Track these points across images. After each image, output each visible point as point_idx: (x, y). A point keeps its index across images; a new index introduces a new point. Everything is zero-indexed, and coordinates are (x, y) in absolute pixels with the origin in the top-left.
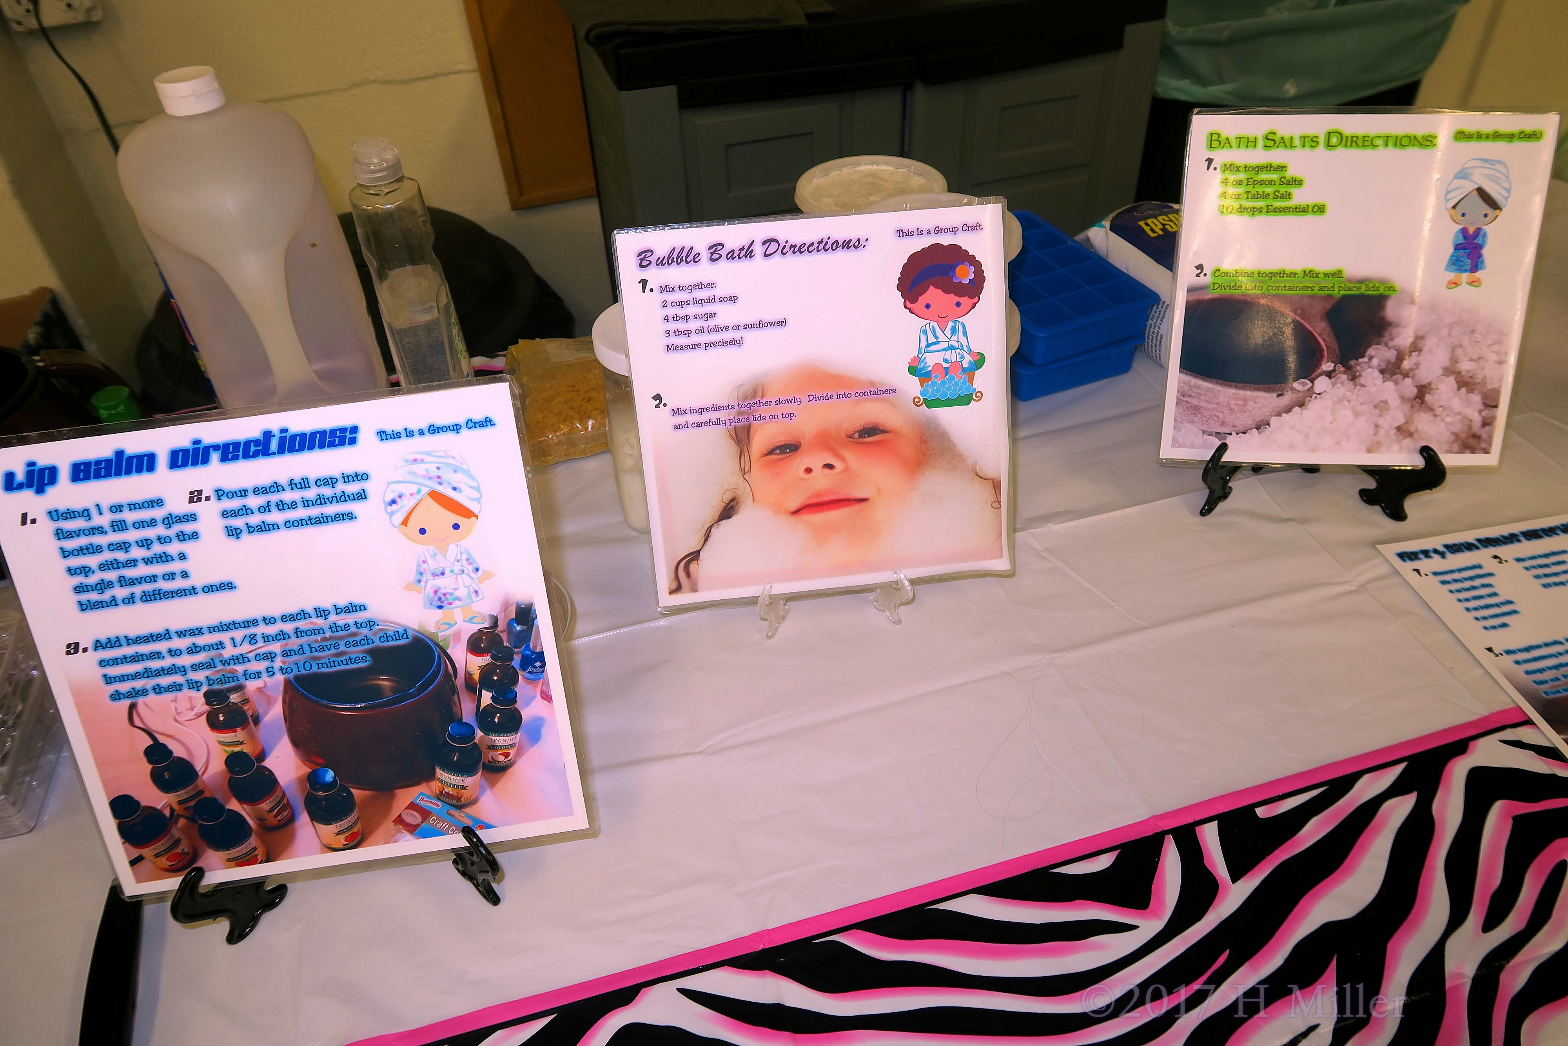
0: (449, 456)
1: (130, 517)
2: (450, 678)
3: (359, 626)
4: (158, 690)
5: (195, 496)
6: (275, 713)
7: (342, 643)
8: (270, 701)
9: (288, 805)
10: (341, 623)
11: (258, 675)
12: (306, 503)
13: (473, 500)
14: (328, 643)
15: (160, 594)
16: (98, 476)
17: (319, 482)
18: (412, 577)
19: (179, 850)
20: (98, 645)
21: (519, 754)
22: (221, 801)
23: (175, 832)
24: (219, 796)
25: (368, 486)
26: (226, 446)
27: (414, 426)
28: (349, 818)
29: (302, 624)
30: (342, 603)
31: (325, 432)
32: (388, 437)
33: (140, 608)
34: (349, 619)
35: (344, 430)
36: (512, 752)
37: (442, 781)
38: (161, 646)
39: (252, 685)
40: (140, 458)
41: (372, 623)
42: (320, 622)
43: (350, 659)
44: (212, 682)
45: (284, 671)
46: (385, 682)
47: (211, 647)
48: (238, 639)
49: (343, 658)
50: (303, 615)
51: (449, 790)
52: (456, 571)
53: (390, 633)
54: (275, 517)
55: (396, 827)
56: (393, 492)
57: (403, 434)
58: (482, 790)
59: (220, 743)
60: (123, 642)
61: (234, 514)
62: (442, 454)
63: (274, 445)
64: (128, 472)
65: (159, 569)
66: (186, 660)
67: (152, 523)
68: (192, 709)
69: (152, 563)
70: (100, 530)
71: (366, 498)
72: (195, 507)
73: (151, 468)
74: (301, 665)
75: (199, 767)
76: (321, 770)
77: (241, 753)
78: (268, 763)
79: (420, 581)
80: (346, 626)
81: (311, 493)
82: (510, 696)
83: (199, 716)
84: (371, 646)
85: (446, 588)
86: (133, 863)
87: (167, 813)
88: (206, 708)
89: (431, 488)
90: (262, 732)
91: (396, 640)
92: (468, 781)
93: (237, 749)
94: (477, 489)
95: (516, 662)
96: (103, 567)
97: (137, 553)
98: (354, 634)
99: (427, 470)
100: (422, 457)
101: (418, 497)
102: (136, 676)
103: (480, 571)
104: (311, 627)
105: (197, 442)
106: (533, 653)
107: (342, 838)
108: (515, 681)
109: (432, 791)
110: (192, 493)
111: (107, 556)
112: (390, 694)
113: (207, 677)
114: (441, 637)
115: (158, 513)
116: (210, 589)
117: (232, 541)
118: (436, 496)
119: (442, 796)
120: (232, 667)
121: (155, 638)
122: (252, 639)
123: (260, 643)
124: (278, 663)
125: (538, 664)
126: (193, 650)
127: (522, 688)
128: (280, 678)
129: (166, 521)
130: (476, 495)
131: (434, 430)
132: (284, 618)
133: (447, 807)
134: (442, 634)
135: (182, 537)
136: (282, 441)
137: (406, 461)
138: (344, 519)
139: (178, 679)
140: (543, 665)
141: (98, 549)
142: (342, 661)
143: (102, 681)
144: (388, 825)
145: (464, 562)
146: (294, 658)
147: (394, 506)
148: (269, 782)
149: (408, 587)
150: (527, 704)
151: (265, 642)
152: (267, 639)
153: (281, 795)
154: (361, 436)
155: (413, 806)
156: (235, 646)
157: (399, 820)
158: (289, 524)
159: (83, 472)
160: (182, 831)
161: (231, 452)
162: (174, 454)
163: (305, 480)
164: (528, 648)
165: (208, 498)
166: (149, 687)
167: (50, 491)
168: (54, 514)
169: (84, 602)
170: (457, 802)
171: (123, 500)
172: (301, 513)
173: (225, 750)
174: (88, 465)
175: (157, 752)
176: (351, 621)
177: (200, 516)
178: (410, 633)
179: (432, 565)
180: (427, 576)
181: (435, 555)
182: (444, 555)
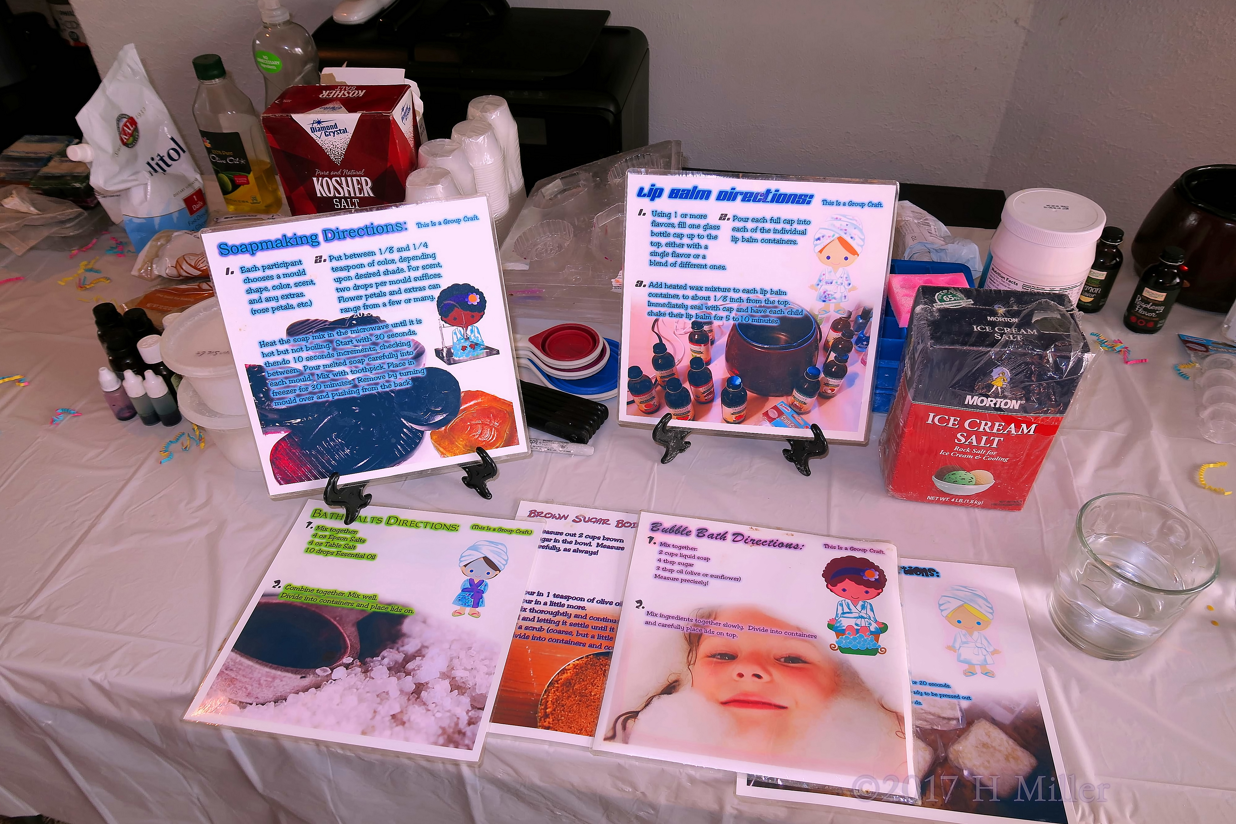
0: (854, 220)
1: (689, 221)
2: (817, 341)
3: (780, 303)
4: (671, 315)
5: (723, 217)
6: (722, 341)
7: (768, 310)
8: (722, 334)
9: (712, 392)
10: (771, 299)
11: (721, 318)
12: (776, 231)
13: (859, 245)
14: (761, 309)
15: (689, 265)
16: (681, 197)
17: (785, 221)
18: (815, 281)
19: (652, 403)
20: (651, 285)
21: (839, 391)
22: (681, 382)
23: (654, 392)
24: (681, 379)
25: (809, 228)
26: (747, 193)
27: (842, 200)
28: (741, 407)
29: (752, 296)
30: (775, 289)
31: (797, 195)
32: (827, 204)
33: (677, 269)
34: (776, 298)
35: (806, 196)
36: (836, 389)
37: (795, 397)
38: (680, 292)
39: (716, 323)
40: (704, 192)
41: (787, 303)
42: (761, 296)
43: (770, 320)
44: (698, 317)
45: (734, 319)
46: (783, 337)
47: (703, 298)
48: (718, 297)
49: (766, 319)
50: (754, 291)
51: (796, 403)
53: (794, 310)
54: (758, 236)
55: (763, 418)
56: (820, 233)
57: (835, 204)
58: (814, 407)
59: (692, 350)
60: (663, 286)
61: (738, 230)
62: (851, 217)
63: (770, 198)
65: (693, 251)
66: (689, 302)
67: (698, 227)
68: (684, 329)
69: (691, 247)
70: (673, 226)
71: (805, 234)
72: (721, 223)
73: (707, 198)
74: (744, 318)
75: (676, 361)
76: (735, 377)
77: (699, 359)
78: (710, 367)
79: (818, 285)
80: (773, 302)
81: (779, 227)
82: (845, 358)
83: (686, 333)
84: (782, 315)
85: (830, 291)
86: (629, 403)
87: (653, 381)
88: (691, 330)
89: (840, 235)
90: (713, 349)
91: (796, 315)
92: (808, 400)
93: (698, 356)
94: (863, 240)
95: (853, 340)
96: (668, 245)
97: (686, 241)
98: (776, 307)
99: (841, 225)
100: (841, 217)
101: (832, 239)
102: (663, 305)
103: (851, 286)
104: (756, 298)
105: (733, 189)
106: (864, 336)
107: (734, 416)
108: (850, 351)
109: (788, 401)
110: (722, 215)
111: (671, 239)
112: (783, 344)
113: (696, 314)
115: (702, 222)
116: (713, 267)
117: (733, 244)
118: (841, 240)
119: (792, 406)
120: (710, 311)
121: (678, 287)
122: (725, 298)
123: (728, 302)
124: (733, 314)
125: (865, 343)
126: (694, 298)
127: (852, 355)
128: (732, 322)
129: (705, 227)
130: (861, 243)
131: (851, 204)
132: (744, 291)
133: (793, 412)
134: (821, 316)
135: (710, 237)
136: (775, 195)
138: (791, 244)
139: (682, 311)
140: (867, 345)
141: (668, 235)
143: (646, 304)
144: (760, 415)
145: (844, 278)
146: (742, 313)
147: (818, 242)
148: (707, 376)
149: (812, 287)
150: (852, 364)
152: (732, 300)
153: (710, 387)
154: (814, 201)
155: (775, 408)
156: (715, 300)
157: (766, 414)
158: (764, 241)
159: (675, 194)
160: (658, 393)
161: (748, 197)
162: (721, 193)
163: (779, 218)
164: (862, 333)
165: (728, 219)
166: (667, 312)
167: (657, 200)
168: (654, 213)
169: (652, 261)
170: (799, 410)
171: (689, 212)
172: (771, 236)
173: (692, 355)
174: (679, 190)
175: (660, 348)
176: (776, 300)
177: (721, 228)
178: (804, 312)
179: (827, 278)
180: (823, 283)
181: (831, 272)
182: (835, 272)
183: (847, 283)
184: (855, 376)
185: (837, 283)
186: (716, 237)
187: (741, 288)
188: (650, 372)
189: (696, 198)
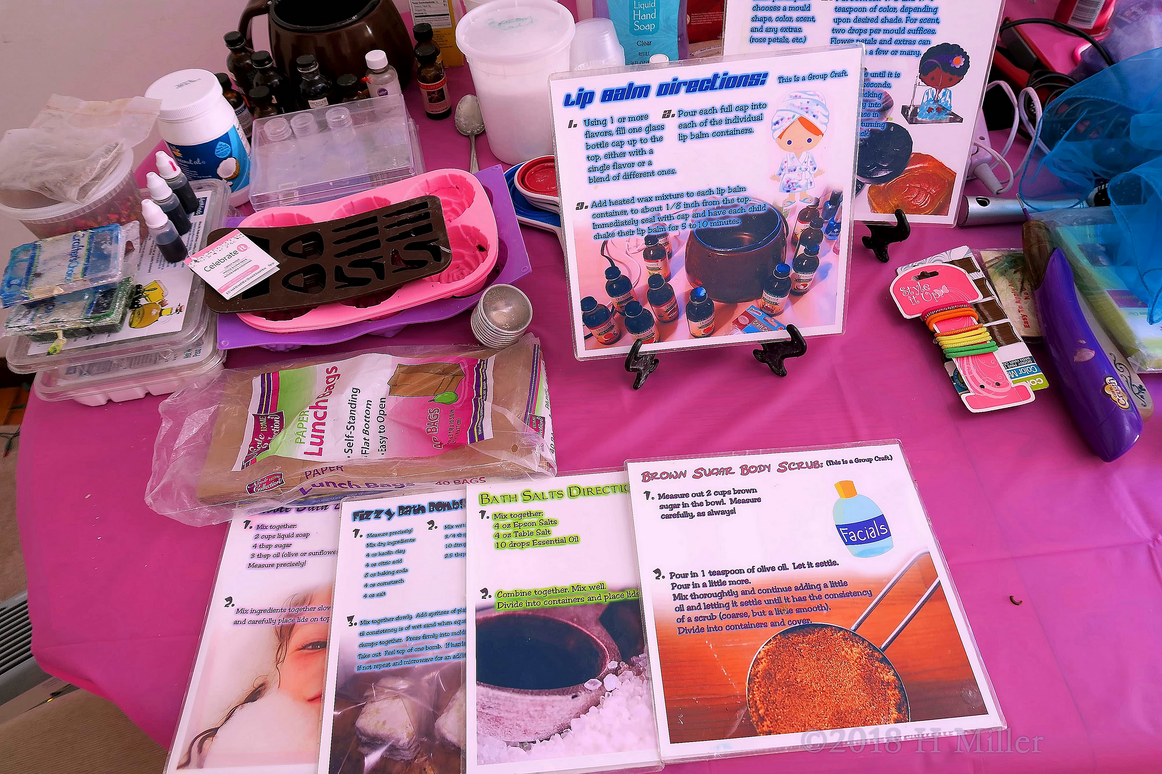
0: (816, 95)
1: (628, 125)
2: (784, 236)
3: (740, 200)
4: (621, 234)
5: (667, 114)
6: (680, 253)
7: (727, 211)
8: (680, 244)
9: (676, 309)
10: (730, 198)
11: (677, 227)
12: (728, 121)
13: (822, 123)
14: (719, 211)
15: (634, 175)
16: (616, 99)
17: (738, 108)
18: (777, 171)
19: (612, 332)
20: (594, 205)
21: (812, 285)
22: (641, 304)
23: (612, 321)
24: (640, 301)
25: (765, 112)
26: (691, 82)
27: (800, 74)
28: (709, 319)
29: (707, 198)
30: (733, 185)
31: (749, 75)
32: (784, 80)
33: (622, 182)
34: (735, 196)
35: (759, 75)
36: (809, 283)
37: (765, 299)
38: (628, 207)
39: (672, 234)
40: (641, 88)
41: (747, 199)
42: (719, 196)
43: (729, 221)
44: (650, 231)
45: (691, 226)
46: (746, 236)
47: (654, 209)
48: (671, 205)
49: (726, 220)
50: (710, 192)
51: (768, 305)
52: (803, 168)
53: (756, 206)
54: (709, 129)
55: (734, 326)
56: (779, 116)
57: (793, 80)
58: (787, 306)
59: (648, 268)
60: (608, 203)
61: (686, 126)
62: (812, 93)
63: (718, 83)
65: (637, 159)
66: (639, 216)
67: (639, 130)
68: (637, 247)
69: (634, 155)
70: (610, 133)
71: (762, 119)
72: (665, 121)
73: (646, 95)
74: (702, 223)
75: (633, 283)
76: (699, 288)
77: (658, 276)
78: (670, 283)
79: (780, 174)
80: (733, 200)
81: (731, 115)
82: (816, 249)
83: (639, 251)
84: (744, 213)
85: (794, 179)
86: (586, 338)
87: (610, 309)
88: (645, 246)
89: (801, 115)
90: (672, 263)
91: (758, 211)
92: (780, 300)
93: (656, 273)
94: (827, 117)
95: (824, 228)
96: (607, 156)
98: (736, 206)
99: (801, 103)
100: (801, 94)
101: (792, 120)
102: (610, 225)
103: (816, 170)
104: (712, 200)
105: (675, 79)
106: (835, 223)
107: (702, 329)
108: (820, 241)
109: (758, 305)
110: (665, 112)
111: (610, 149)
112: (747, 244)
113: (649, 227)
115: (644, 124)
116: (662, 173)
117: (681, 142)
118: (802, 120)
119: (763, 308)
120: (664, 222)
121: (625, 202)
122: (678, 205)
123: (682, 208)
124: (689, 222)
125: (836, 230)
126: (645, 210)
127: (823, 245)
128: (688, 230)
129: (647, 129)
130: (826, 120)
131: (812, 77)
132: (699, 194)
133: (765, 315)
134: (786, 208)
135: (654, 139)
136: (723, 80)
138: (746, 133)
139: (633, 227)
140: (839, 232)
141: (606, 145)
142: (724, 222)
143: (591, 227)
144: (730, 324)
145: (809, 163)
146: (698, 219)
147: (777, 126)
148: (669, 293)
149: (773, 178)
150: (824, 255)
151: (685, 207)
152: (687, 206)
153: (674, 302)
154: (769, 80)
155: (746, 314)
156: (668, 209)
157: (736, 322)
158: (716, 134)
159: (609, 96)
160: (616, 320)
161: (694, 86)
162: (661, 86)
163: (730, 106)
164: (832, 220)
165: (673, 116)
166: (616, 232)
167: (588, 107)
168: (587, 122)
169: (592, 177)
170: (771, 312)
171: (626, 115)
172: (723, 127)
173: (650, 273)
174: (612, 91)
175: (612, 272)
176: (735, 197)
177: (666, 127)
178: (768, 207)
179: (790, 165)
180: (785, 171)
181: (793, 157)
182: (798, 157)
183: (812, 167)
184: (828, 266)
185: (800, 169)
186: (661, 139)
187: (695, 191)
188: (605, 299)
189: (633, 97)
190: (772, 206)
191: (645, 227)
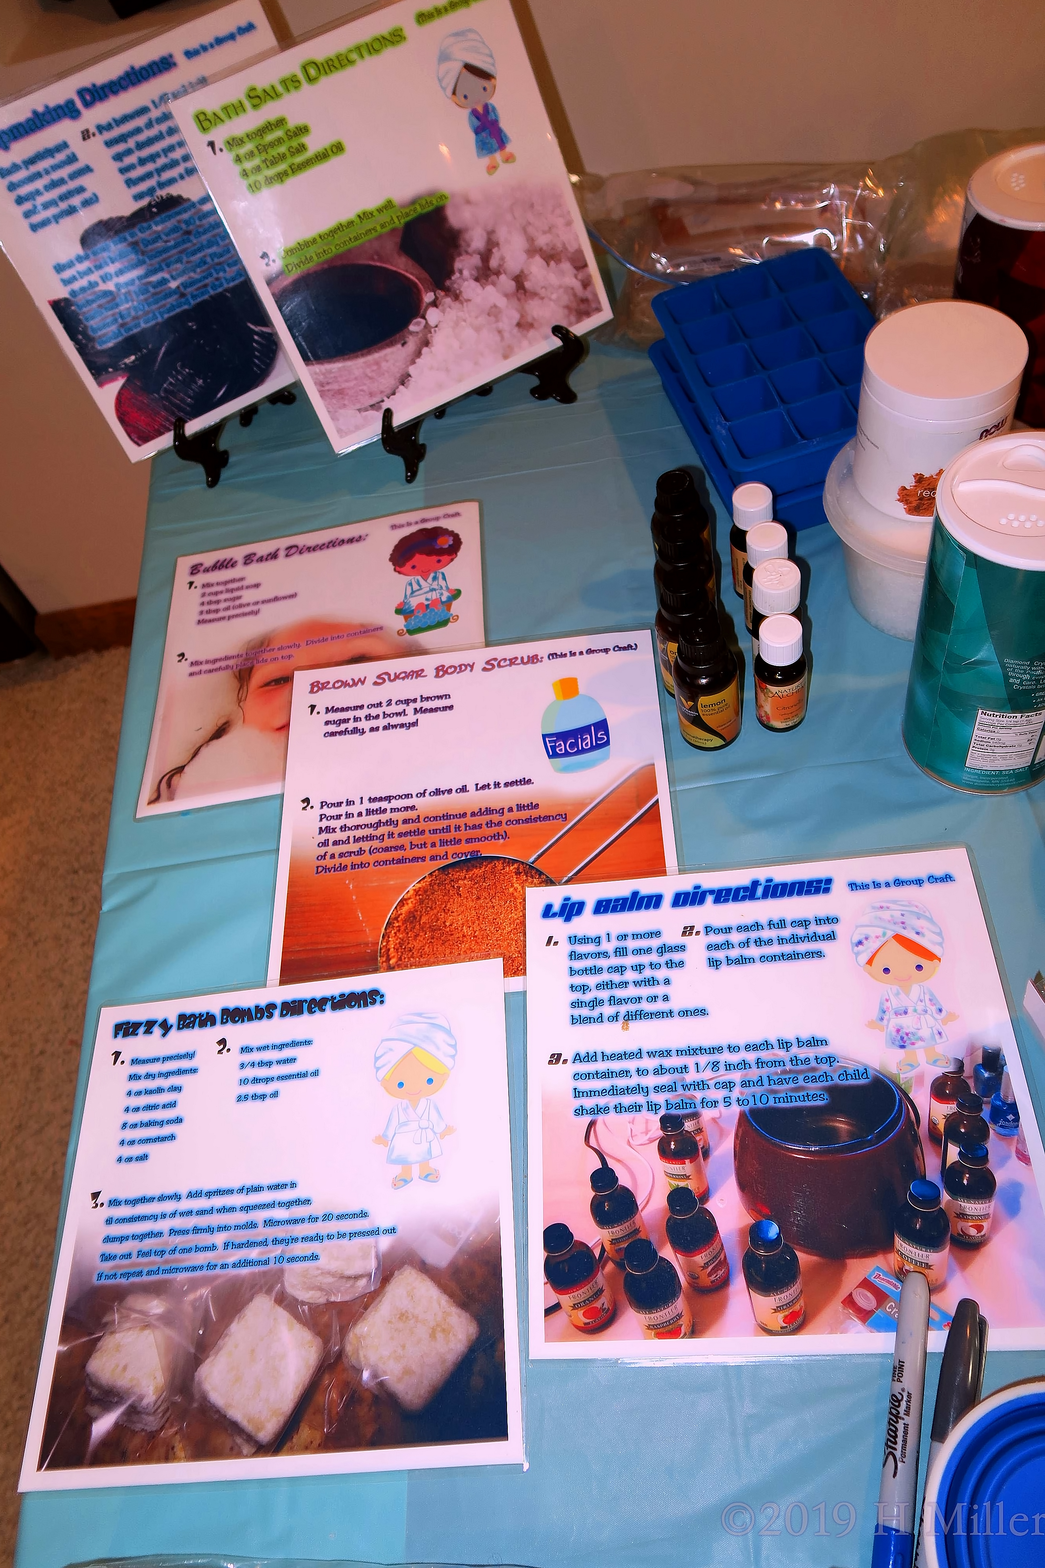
0: (913, 905)
1: (631, 944)
2: (912, 1125)
3: (819, 1061)
4: (619, 1108)
5: (688, 931)
7: (801, 1078)
8: (722, 1133)
9: (724, 1263)
10: (802, 1056)
11: (715, 1103)
12: (781, 941)
13: (935, 943)
14: (787, 1077)
15: (641, 1014)
16: (614, 910)
17: (794, 923)
19: (598, 1304)
20: (578, 1058)
21: (994, 1228)
22: (655, 1245)
23: (600, 1279)
24: (654, 1239)
25: (837, 928)
26: (720, 891)
27: (881, 879)
28: (791, 1291)
29: (765, 1055)
30: (805, 1036)
31: (804, 882)
32: (858, 888)
33: (621, 1026)
34: (810, 1053)
35: (819, 881)
36: (985, 1224)
37: (902, 1254)
38: (631, 1065)
39: (707, 1114)
40: (650, 898)
41: (832, 1060)
42: (781, 1054)
43: (808, 1096)
44: (670, 1106)
45: (741, 1102)
46: (841, 1125)
47: (675, 1070)
48: (702, 1065)
49: (801, 1094)
50: (766, 1045)
51: (909, 1267)
52: (920, 1010)
53: (850, 1071)
54: (753, 951)
55: (846, 1311)
56: (861, 934)
57: (872, 886)
58: (951, 1271)
59: (667, 1174)
60: (600, 1056)
61: (717, 947)
62: (907, 903)
63: (760, 891)
64: (639, 908)
65: (645, 991)
66: (650, 1081)
67: (649, 950)
68: (647, 1133)
69: (640, 986)
70: (605, 955)
71: (835, 939)
72: (686, 940)
73: (657, 906)
74: (758, 1097)
75: (640, 1200)
76: (765, 1222)
77: (685, 1190)
78: (710, 1206)
79: (882, 1019)
80: (807, 1060)
81: (786, 933)
82: (981, 1153)
83: (651, 1141)
84: (830, 1083)
85: (908, 1027)
86: (549, 1312)
87: (597, 1253)
88: (660, 1133)
89: (896, 932)
90: (710, 1167)
91: (856, 1079)
92: (933, 1258)
93: (682, 1184)
94: (940, 934)
95: (986, 1113)
96: (599, 986)
98: (814, 1069)
99: (892, 916)
100: (889, 905)
101: (883, 940)
102: (602, 1093)
103: (944, 1012)
104: (772, 1058)
105: (697, 887)
106: (1005, 1103)
107: (780, 1316)
108: (986, 1137)
109: (889, 1264)
110: (685, 928)
111: (605, 977)
112: (846, 1139)
113: (667, 1101)
114: (904, 1077)
115: (655, 943)
116: (685, 1013)
117: (712, 970)
118: (900, 939)
119: (901, 1274)
120: (692, 1092)
121: (627, 1056)
122: (715, 1065)
123: (722, 1071)
124: (736, 1093)
125: (1011, 1117)
126: (660, 1071)
127: (994, 1144)
128: (736, 1109)
129: (660, 950)
131: (899, 882)
132: (748, 1047)
134: (905, 1076)
135: (670, 964)
136: (767, 889)
137: (873, 908)
138: (813, 957)
139: (640, 1099)
140: (1017, 1120)
141: (599, 971)
142: (799, 1096)
143: (571, 1093)
144: (836, 1306)
145: (928, 1001)
146: (752, 1089)
147: (860, 947)
148: (708, 1227)
149: (871, 1025)
150: (1001, 1165)
151: (726, 1070)
152: (728, 1067)
153: (717, 1250)
154: (834, 887)
155: (866, 1284)
156: (698, 1072)
157: (849, 1301)
158: (763, 959)
159: (603, 907)
160: (610, 1278)
161: (722, 896)
162: (678, 895)
163: (783, 920)
164: (998, 1098)
165: (698, 933)
166: (612, 1106)
167: (575, 920)
168: (573, 939)
169: (576, 1016)
171: (630, 930)
172: (776, 949)
173: (670, 1185)
174: (608, 901)
175: (604, 1178)
176: (812, 1055)
177: (689, 948)
178: (871, 1073)
179: (895, 1003)
180: (890, 1015)
182: (907, 994)
184: (1016, 1190)
186: (681, 964)
187: (742, 1042)
188: (588, 1232)
190: (880, 1073)
191: (660, 1098)
